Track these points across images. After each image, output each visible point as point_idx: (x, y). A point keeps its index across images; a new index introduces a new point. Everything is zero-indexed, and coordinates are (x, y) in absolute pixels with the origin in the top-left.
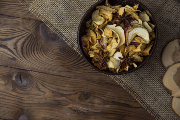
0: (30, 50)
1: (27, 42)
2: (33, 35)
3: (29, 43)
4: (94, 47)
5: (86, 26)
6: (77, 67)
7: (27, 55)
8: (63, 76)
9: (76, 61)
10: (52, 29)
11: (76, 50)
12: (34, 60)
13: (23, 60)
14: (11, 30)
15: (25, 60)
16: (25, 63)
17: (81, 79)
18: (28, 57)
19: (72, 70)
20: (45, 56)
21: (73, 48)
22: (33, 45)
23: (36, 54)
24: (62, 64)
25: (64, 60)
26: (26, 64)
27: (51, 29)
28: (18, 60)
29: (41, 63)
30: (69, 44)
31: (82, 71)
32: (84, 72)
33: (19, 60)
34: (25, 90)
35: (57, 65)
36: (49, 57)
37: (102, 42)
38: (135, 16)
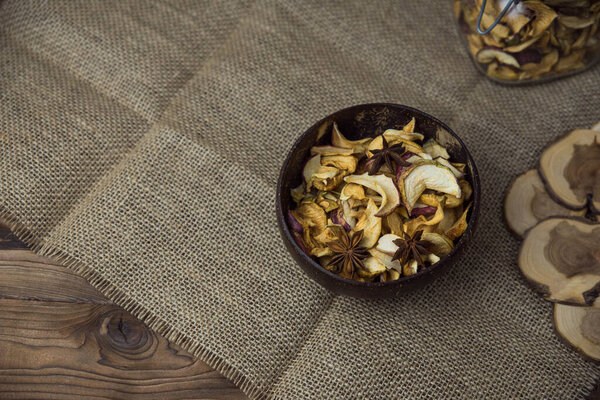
4: (323, 237)
5: (291, 198)
34: (137, 356)
37: (341, 217)
38: (413, 147)
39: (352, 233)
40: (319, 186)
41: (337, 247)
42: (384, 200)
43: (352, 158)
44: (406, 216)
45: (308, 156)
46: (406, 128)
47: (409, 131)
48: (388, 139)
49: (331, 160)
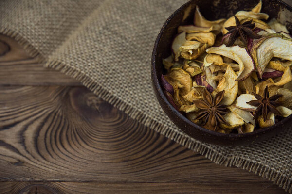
0: (53, 142)
1: (45, 127)
2: (57, 111)
3: (51, 129)
6: (157, 159)
7: (48, 152)
8: (131, 183)
9: (152, 147)
10: (95, 92)
11: (150, 126)
12: (64, 160)
13: (39, 163)
14: (11, 110)
15: (44, 161)
16: (44, 168)
17: (171, 182)
18: (51, 155)
19: (148, 167)
20: (87, 147)
21: (143, 122)
22: (59, 131)
23: (66, 146)
24: (123, 159)
25: (127, 149)
26: (47, 169)
27: (93, 91)
28: (29, 164)
29: (78, 163)
30: (133, 116)
31: (169, 166)
32: (174, 167)
33: (32, 163)
35: (114, 161)
36: (94, 148)
37: (205, 80)
38: (259, 24)
39: (214, 93)
40: (185, 56)
41: (202, 105)
42: (241, 67)
43: (211, 34)
44: (257, 79)
45: (175, 33)
46: (255, 10)
47: (257, 12)
48: (240, 19)
49: (194, 36)
